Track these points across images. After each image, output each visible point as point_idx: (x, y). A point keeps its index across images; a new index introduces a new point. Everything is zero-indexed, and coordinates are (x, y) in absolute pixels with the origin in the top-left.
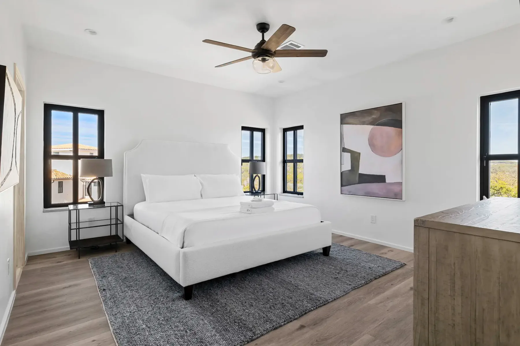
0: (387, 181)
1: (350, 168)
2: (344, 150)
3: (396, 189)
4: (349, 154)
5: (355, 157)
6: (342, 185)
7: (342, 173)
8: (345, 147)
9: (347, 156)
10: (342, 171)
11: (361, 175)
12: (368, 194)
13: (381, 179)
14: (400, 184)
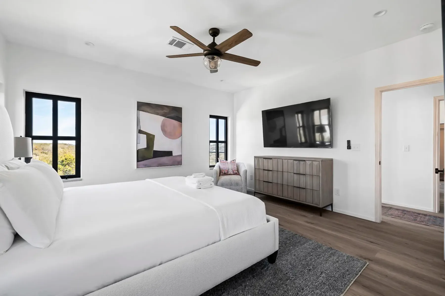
0: (174, 155)
1: (145, 147)
2: (140, 132)
3: (178, 159)
4: (145, 136)
5: (150, 139)
6: (138, 161)
7: (138, 151)
8: (141, 130)
9: (143, 138)
10: (138, 149)
11: (155, 152)
12: (161, 165)
13: (169, 153)
14: (181, 155)
